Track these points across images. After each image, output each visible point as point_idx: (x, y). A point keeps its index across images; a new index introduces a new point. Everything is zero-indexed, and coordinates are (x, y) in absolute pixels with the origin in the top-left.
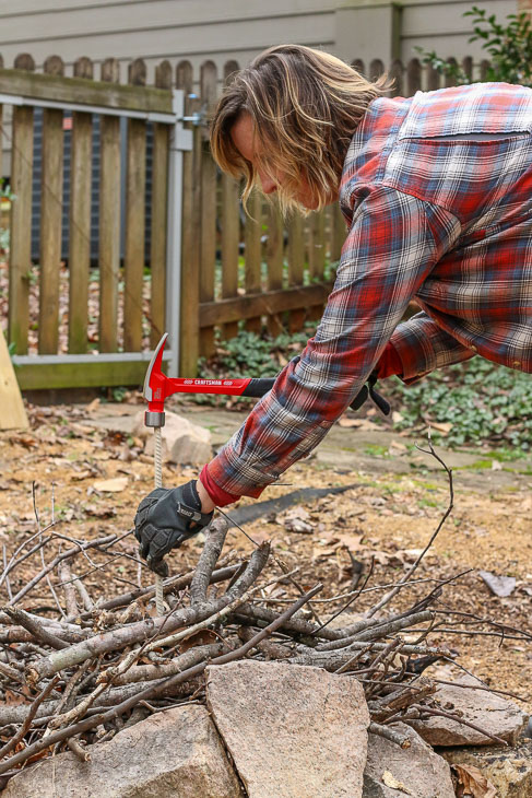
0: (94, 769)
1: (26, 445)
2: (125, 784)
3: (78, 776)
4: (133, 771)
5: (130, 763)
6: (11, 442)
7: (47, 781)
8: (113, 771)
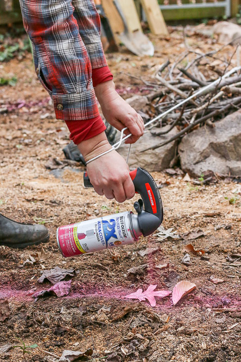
0: (217, 131)
1: (167, 40)
2: (230, 135)
3: (211, 134)
4: (233, 130)
5: (232, 127)
6: (161, 39)
7: (198, 137)
8: (225, 131)
